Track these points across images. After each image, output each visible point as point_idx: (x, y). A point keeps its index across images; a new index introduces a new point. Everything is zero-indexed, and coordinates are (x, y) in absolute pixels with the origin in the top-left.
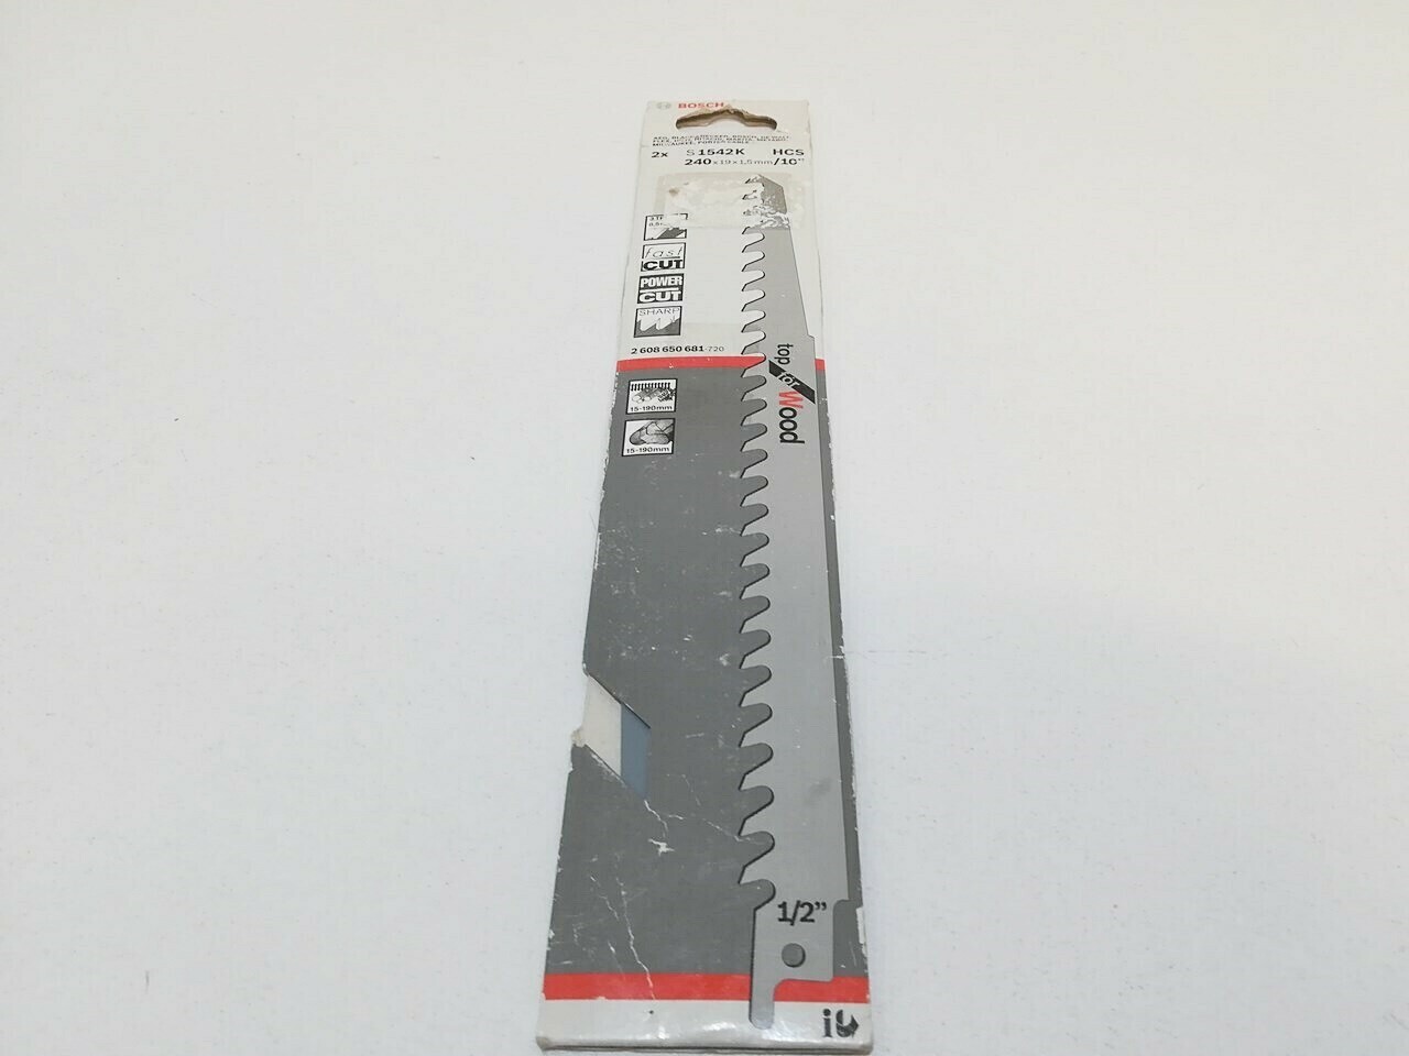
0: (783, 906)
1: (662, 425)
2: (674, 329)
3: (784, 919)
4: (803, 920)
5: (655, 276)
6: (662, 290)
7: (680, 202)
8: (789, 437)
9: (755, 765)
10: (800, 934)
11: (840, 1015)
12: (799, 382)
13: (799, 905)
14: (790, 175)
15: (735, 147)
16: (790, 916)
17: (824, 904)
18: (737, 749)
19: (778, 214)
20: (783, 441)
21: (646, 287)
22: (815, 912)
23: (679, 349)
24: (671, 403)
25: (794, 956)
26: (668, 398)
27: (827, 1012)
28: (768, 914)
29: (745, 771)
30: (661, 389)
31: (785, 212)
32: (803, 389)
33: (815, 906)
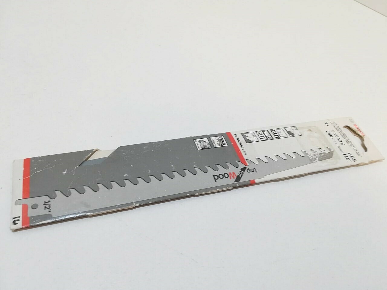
0: (49, 202)
1: (209, 146)
2: (248, 141)
3: (45, 202)
4: (45, 207)
5: (269, 133)
6: (264, 135)
7: (306, 133)
8: (216, 177)
9: (92, 188)
10: (41, 207)
11: (18, 220)
12: (241, 176)
13: (50, 205)
14: (340, 159)
15: (344, 141)
16: (46, 204)
17: (50, 211)
18: (97, 183)
19: (317, 159)
20: (214, 176)
21: (263, 132)
22: (48, 209)
23: (240, 144)
24: (218, 146)
25: (34, 207)
26: (219, 145)
27: (19, 217)
28: (47, 199)
29: (89, 186)
30: (222, 143)
31: (320, 160)
32: (238, 178)
33: (49, 209)
